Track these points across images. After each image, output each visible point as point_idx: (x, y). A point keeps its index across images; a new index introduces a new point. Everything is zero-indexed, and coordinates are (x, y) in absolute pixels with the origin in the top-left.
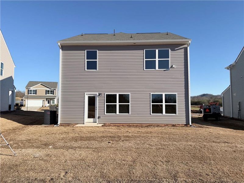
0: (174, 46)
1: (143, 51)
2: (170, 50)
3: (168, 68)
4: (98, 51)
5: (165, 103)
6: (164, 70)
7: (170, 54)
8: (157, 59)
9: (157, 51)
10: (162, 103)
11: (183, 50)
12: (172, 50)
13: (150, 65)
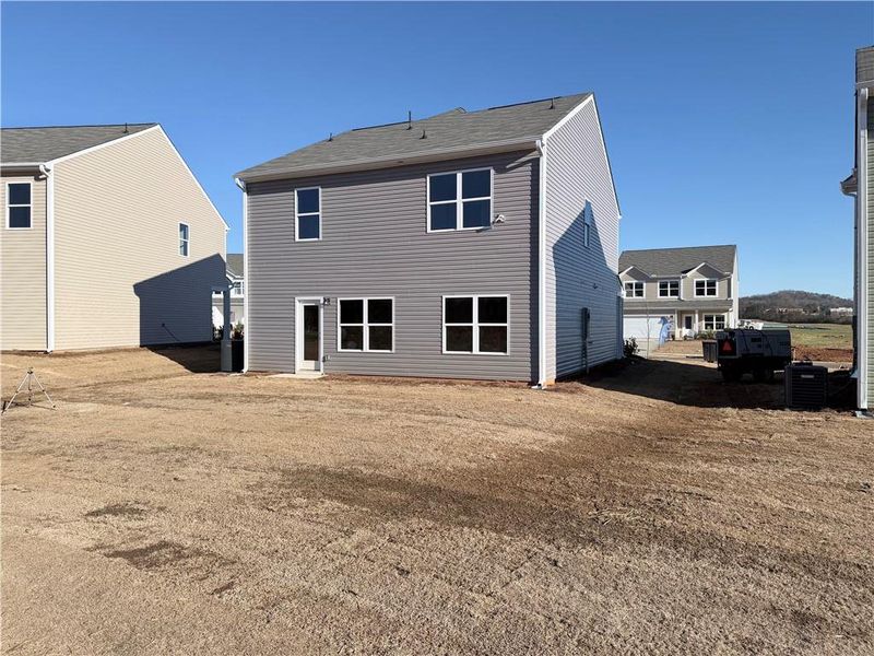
0: (504, 159)
1: (424, 180)
2: (492, 172)
3: (487, 223)
4: (320, 190)
5: (479, 322)
6: (478, 231)
7: (492, 182)
8: (460, 201)
9: (459, 177)
10: (471, 322)
11: (528, 167)
12: (498, 171)
13: (443, 218)
